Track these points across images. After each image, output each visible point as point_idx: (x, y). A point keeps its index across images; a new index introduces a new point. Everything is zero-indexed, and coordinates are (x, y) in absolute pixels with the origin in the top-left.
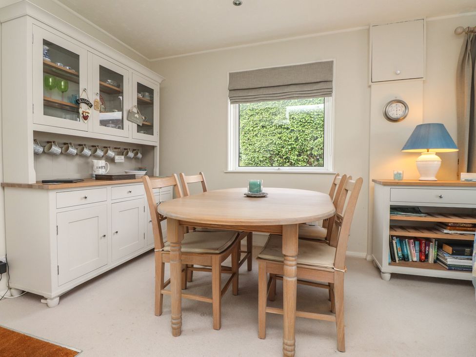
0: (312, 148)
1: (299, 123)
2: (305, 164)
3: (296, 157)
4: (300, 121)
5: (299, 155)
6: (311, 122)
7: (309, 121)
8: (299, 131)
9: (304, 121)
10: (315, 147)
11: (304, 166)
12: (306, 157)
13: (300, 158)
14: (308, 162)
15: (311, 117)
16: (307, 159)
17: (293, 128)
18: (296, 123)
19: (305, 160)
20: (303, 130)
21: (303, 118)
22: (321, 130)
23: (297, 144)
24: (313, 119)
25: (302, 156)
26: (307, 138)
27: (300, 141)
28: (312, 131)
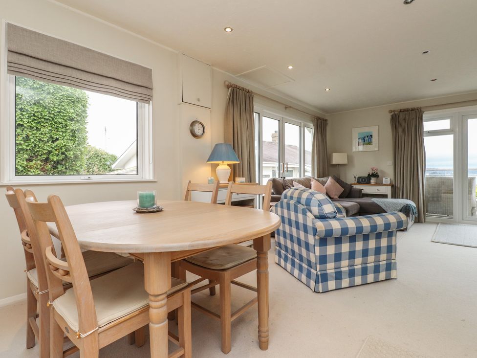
0: (50, 152)
1: (32, 118)
2: (40, 172)
3: (25, 163)
4: (34, 115)
5: (29, 160)
6: (51, 119)
7: (47, 118)
8: (32, 128)
9: (40, 116)
10: (54, 150)
11: (38, 175)
12: (39, 162)
13: (32, 164)
14: (42, 170)
15: (50, 113)
16: (41, 165)
17: (21, 123)
18: (27, 116)
19: (39, 167)
20: (37, 128)
21: (39, 112)
22: (62, 132)
23: (27, 144)
24: (52, 116)
25: (34, 162)
26: (43, 138)
27: (32, 140)
28: (50, 130)
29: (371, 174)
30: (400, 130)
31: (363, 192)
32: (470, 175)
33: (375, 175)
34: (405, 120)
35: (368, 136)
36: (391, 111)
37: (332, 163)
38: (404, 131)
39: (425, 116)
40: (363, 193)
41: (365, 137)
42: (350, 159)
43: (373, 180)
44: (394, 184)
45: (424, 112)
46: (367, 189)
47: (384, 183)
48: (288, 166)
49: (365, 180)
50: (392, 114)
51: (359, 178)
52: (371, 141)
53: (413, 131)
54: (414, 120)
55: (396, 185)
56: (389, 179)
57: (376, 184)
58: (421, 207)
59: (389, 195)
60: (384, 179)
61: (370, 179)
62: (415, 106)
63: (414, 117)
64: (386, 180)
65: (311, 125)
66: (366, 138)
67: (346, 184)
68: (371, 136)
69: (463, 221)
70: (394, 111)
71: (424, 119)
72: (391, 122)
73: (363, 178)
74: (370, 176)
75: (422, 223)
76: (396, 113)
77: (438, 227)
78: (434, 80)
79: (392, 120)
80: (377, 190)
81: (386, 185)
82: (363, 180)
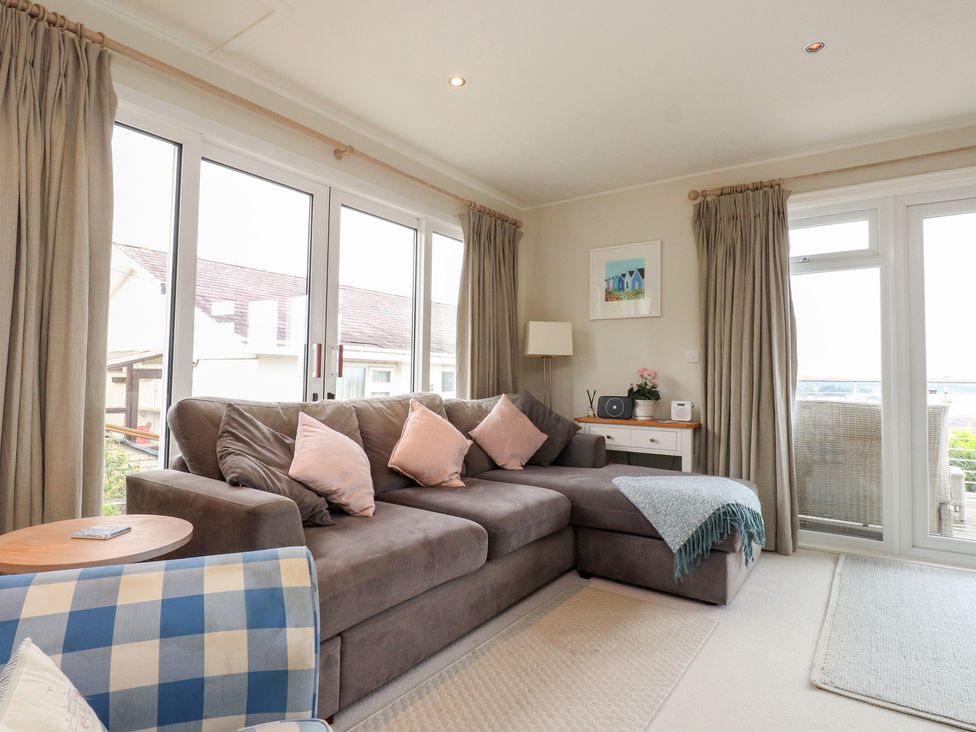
29: (636, 389)
30: (721, 251)
31: (610, 445)
32: (932, 401)
33: (647, 392)
35: (631, 273)
36: (694, 195)
37: (526, 354)
38: (730, 253)
39: (793, 208)
40: (608, 448)
41: (624, 275)
42: (580, 340)
43: (643, 409)
44: (702, 421)
45: (790, 193)
46: (622, 437)
47: (674, 417)
48: (345, 356)
49: (620, 409)
50: (697, 201)
51: (603, 399)
52: (640, 285)
53: (758, 251)
54: (761, 221)
55: (710, 427)
56: (688, 406)
57: (654, 421)
58: (783, 502)
59: (687, 464)
60: (674, 405)
61: (634, 405)
62: (765, 177)
63: (760, 209)
64: (681, 411)
65: (459, 231)
66: (628, 279)
67: (558, 419)
68: (642, 271)
69: (914, 553)
70: (704, 194)
71: (790, 218)
72: (694, 228)
73: (615, 400)
74: (633, 396)
75: (786, 554)
76: (709, 199)
77: (838, 570)
78: (815, 46)
79: (699, 222)
80: (652, 441)
81: (679, 425)
82: (615, 407)
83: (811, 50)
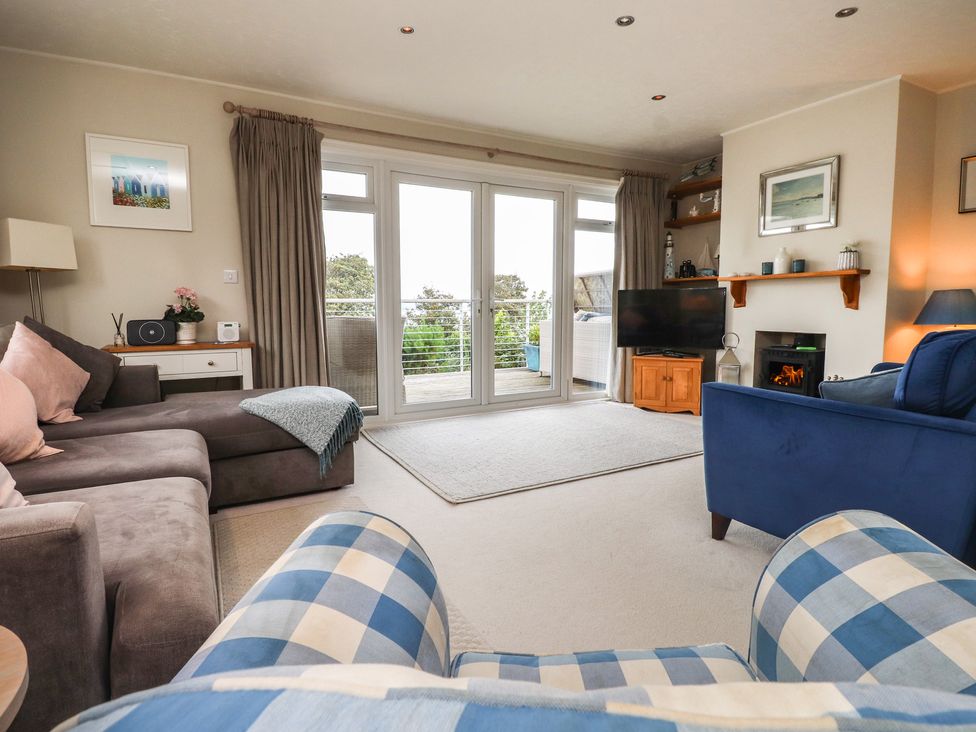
29: (178, 310)
33: (192, 314)
34: (274, 144)
36: (231, 108)
38: (273, 176)
43: (186, 333)
44: (253, 340)
45: (323, 136)
47: (222, 339)
49: (158, 333)
50: (235, 115)
51: (132, 325)
52: (163, 194)
56: (235, 327)
57: (199, 345)
59: (248, 384)
60: (221, 327)
61: (177, 328)
64: (228, 332)
69: (396, 417)
70: (241, 110)
72: (231, 143)
73: (149, 324)
74: (173, 318)
76: (247, 116)
78: (407, 29)
79: (236, 138)
80: (211, 364)
81: (230, 346)
82: (152, 332)
83: (404, 31)
